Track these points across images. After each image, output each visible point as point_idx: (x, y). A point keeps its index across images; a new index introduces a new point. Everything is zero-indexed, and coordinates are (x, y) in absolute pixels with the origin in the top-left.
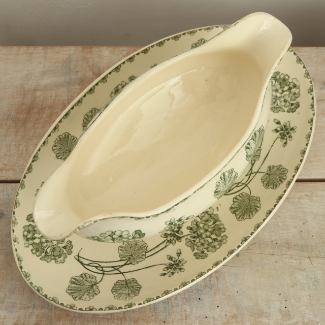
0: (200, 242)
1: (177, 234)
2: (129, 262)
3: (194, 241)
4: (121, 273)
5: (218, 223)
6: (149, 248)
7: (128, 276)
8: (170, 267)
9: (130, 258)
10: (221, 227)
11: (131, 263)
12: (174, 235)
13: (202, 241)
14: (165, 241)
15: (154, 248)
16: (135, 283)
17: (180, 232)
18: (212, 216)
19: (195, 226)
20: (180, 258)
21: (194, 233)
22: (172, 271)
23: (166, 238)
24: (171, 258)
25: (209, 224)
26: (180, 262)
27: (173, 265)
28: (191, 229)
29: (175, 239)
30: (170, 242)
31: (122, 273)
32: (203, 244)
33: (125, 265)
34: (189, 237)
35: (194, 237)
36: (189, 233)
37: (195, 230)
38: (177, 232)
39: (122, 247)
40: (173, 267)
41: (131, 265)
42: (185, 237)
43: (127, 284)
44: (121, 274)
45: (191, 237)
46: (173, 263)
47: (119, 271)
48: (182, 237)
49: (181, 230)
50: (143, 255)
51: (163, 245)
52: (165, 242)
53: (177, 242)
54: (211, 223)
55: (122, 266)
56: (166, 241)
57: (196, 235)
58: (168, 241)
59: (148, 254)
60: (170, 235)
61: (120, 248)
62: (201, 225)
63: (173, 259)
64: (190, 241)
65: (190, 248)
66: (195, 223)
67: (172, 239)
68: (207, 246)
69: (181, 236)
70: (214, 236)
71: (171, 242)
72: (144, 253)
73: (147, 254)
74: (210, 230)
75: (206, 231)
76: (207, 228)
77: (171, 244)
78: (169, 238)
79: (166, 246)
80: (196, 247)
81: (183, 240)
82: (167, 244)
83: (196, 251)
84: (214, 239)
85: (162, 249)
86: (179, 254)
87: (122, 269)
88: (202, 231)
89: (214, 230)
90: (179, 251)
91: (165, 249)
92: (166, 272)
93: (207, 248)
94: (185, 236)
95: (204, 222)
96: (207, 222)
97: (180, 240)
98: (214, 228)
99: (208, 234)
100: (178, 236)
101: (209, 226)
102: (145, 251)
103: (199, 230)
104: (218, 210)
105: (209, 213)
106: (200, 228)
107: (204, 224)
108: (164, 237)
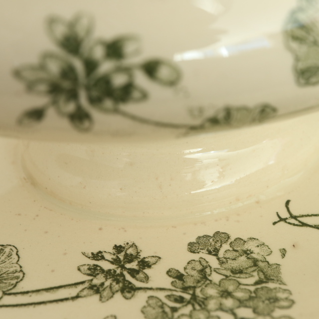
1: (128, 277)
5: (271, 285)
6: (22, 286)
14: (82, 283)
15: (38, 291)
17: (140, 275)
18: (261, 264)
19: (195, 273)
21: (185, 289)
23: (90, 278)
25: (244, 281)
28: (180, 277)
29: (116, 287)
30: (96, 290)
34: (161, 295)
36: (169, 286)
37: (190, 282)
38: (133, 273)
42: (150, 293)
45: (169, 297)
48: (140, 289)
49: (147, 271)
51: (73, 292)
52: (81, 287)
53: (118, 296)
54: (252, 281)
56: (86, 285)
57: (187, 297)
58: (92, 287)
59: (8, 300)
60: (108, 274)
62: (216, 278)
64: (162, 306)
66: (199, 267)
67: (107, 283)
69: (138, 284)
71: (98, 292)
74: (239, 294)
75: (226, 294)
76: (230, 288)
77: (97, 297)
78: (97, 281)
79: (77, 297)
81: (141, 298)
82: (86, 292)
85: (62, 300)
88: (211, 291)
89: (251, 298)
91: (70, 303)
94: (151, 289)
95: (228, 273)
96: (238, 275)
97: (128, 295)
98: (253, 295)
99: (229, 303)
100: (130, 283)
101: (240, 284)
102: (4, 290)
103: (203, 287)
104: (283, 255)
105: (254, 255)
106: (208, 282)
107: (227, 276)
108: (89, 272)
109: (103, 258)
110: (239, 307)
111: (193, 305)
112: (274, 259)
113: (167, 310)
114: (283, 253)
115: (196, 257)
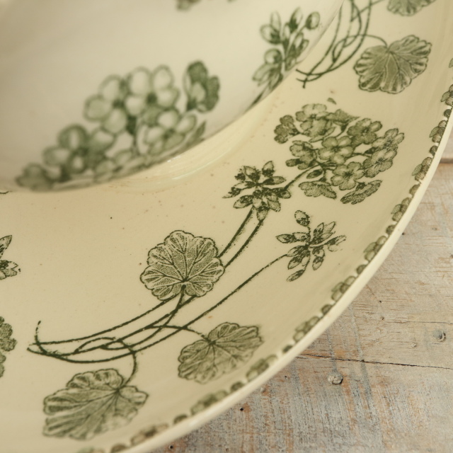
0: (337, 175)
1: (271, 187)
2: (187, 298)
3: (324, 180)
4: (179, 329)
5: (352, 124)
6: (222, 244)
7: (205, 327)
8: (300, 254)
9: (184, 287)
10: (366, 124)
11: (194, 296)
12: (266, 192)
13: (343, 170)
14: (251, 212)
15: (234, 239)
16: (234, 328)
17: (276, 180)
18: (330, 117)
19: (302, 153)
20: (313, 226)
21: (311, 165)
22: (313, 257)
23: (251, 206)
24: (290, 238)
25: (335, 134)
26: (319, 232)
27: (306, 247)
28: (298, 162)
29: (273, 197)
30: (264, 208)
31: (185, 328)
32: (348, 175)
33: (179, 306)
34: (304, 179)
35: (317, 173)
36: (301, 172)
37: (309, 160)
38: (270, 181)
39: (149, 272)
40: (311, 250)
41: (196, 300)
42: (296, 184)
43: (212, 343)
44: (183, 332)
45: (308, 177)
46: (303, 244)
47: (174, 327)
48: (287, 187)
49: (275, 175)
50: (216, 265)
51: (253, 222)
52: (254, 215)
53: (281, 200)
54: (338, 130)
55: (174, 313)
56: (255, 212)
57: (319, 168)
58: (260, 210)
59: (225, 258)
60: (256, 195)
61: (144, 278)
62: (317, 145)
63: (298, 236)
64: (313, 184)
65: (322, 196)
66: (300, 148)
67: (265, 200)
68: (361, 171)
69: (283, 185)
70: (363, 148)
71: (267, 209)
72: (215, 260)
73: (222, 258)
74: (343, 143)
75: (336, 149)
76: (334, 143)
77: (271, 213)
78: (258, 203)
79: (261, 222)
80: (336, 189)
81: (294, 189)
82: (261, 215)
83: (341, 194)
84: (367, 152)
85: (256, 230)
86: (305, 221)
87: (179, 320)
88: (327, 154)
89: (353, 139)
90: (300, 216)
91: (262, 229)
92: (300, 267)
93: (366, 174)
94: (293, 182)
95: (320, 137)
96: (327, 134)
97: (287, 195)
98: (351, 137)
99: (345, 151)
100: (277, 189)
101: (335, 137)
102: (215, 255)
103: (318, 155)
104: (334, 102)
105: (319, 116)
106: (317, 151)
107: (322, 139)
108: (244, 204)
109: (240, 190)
110: (354, 149)
111: (329, 169)
112: (332, 108)
113: (320, 183)
114: (331, 100)
115: (289, 143)
